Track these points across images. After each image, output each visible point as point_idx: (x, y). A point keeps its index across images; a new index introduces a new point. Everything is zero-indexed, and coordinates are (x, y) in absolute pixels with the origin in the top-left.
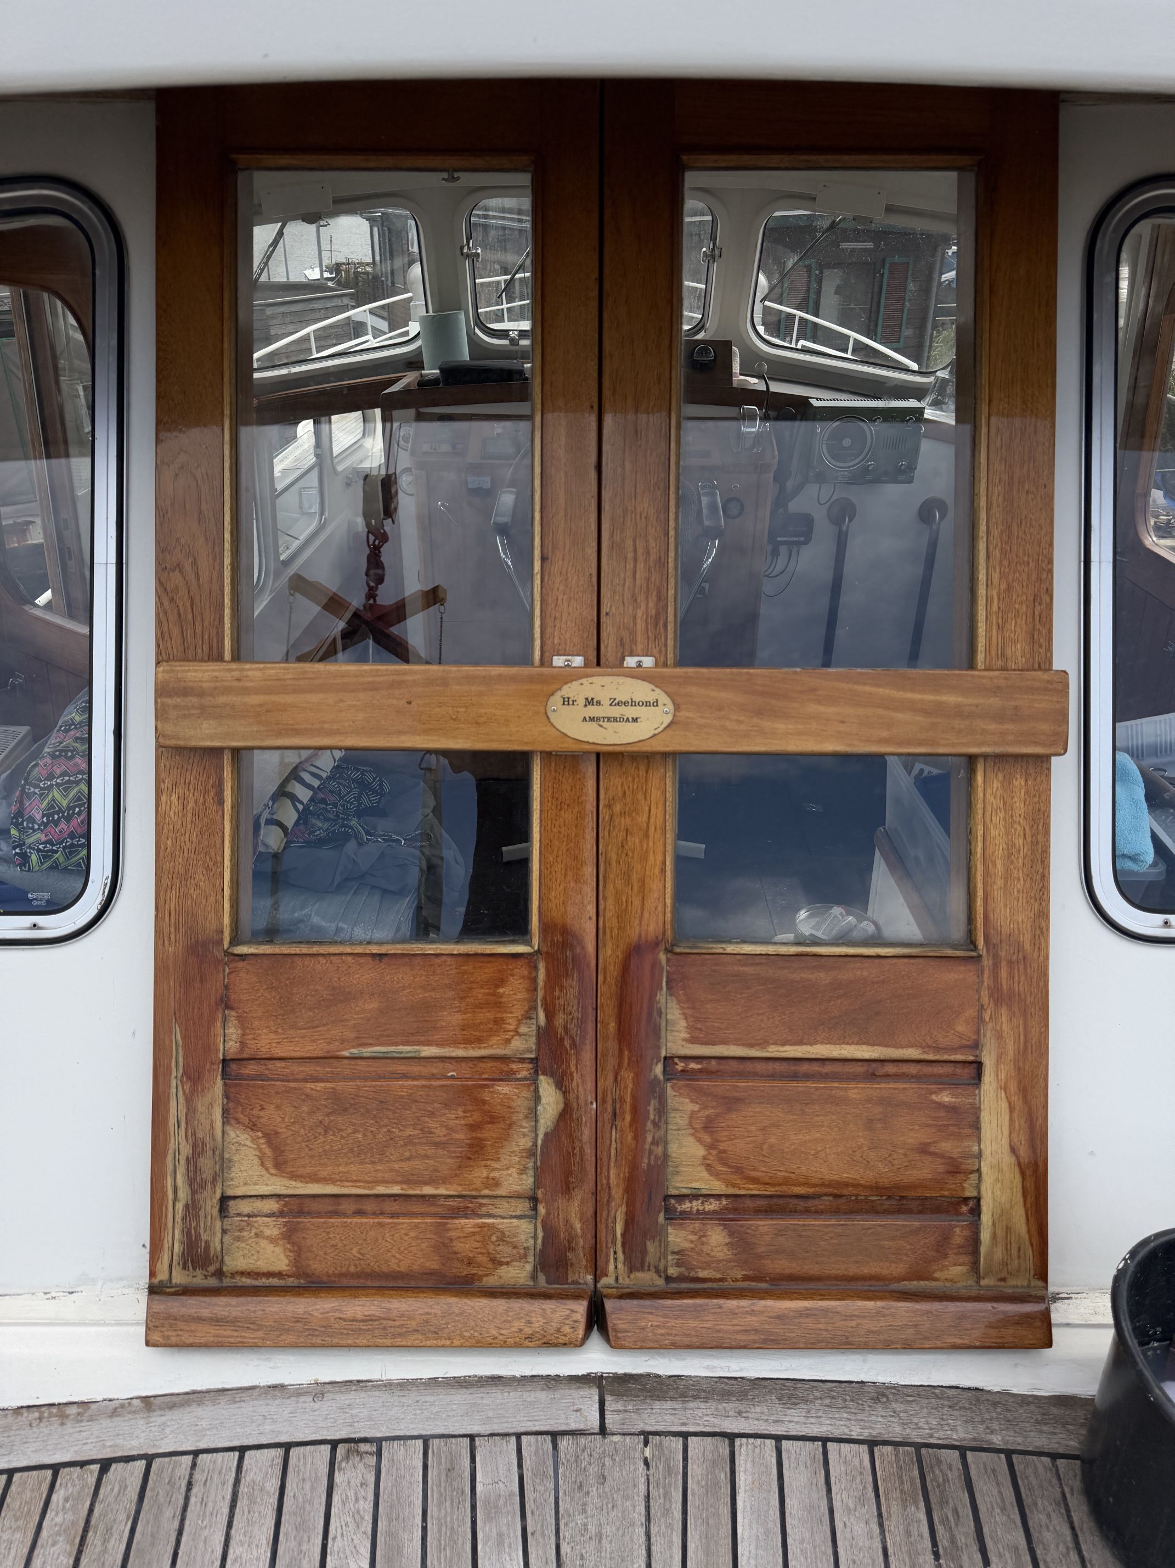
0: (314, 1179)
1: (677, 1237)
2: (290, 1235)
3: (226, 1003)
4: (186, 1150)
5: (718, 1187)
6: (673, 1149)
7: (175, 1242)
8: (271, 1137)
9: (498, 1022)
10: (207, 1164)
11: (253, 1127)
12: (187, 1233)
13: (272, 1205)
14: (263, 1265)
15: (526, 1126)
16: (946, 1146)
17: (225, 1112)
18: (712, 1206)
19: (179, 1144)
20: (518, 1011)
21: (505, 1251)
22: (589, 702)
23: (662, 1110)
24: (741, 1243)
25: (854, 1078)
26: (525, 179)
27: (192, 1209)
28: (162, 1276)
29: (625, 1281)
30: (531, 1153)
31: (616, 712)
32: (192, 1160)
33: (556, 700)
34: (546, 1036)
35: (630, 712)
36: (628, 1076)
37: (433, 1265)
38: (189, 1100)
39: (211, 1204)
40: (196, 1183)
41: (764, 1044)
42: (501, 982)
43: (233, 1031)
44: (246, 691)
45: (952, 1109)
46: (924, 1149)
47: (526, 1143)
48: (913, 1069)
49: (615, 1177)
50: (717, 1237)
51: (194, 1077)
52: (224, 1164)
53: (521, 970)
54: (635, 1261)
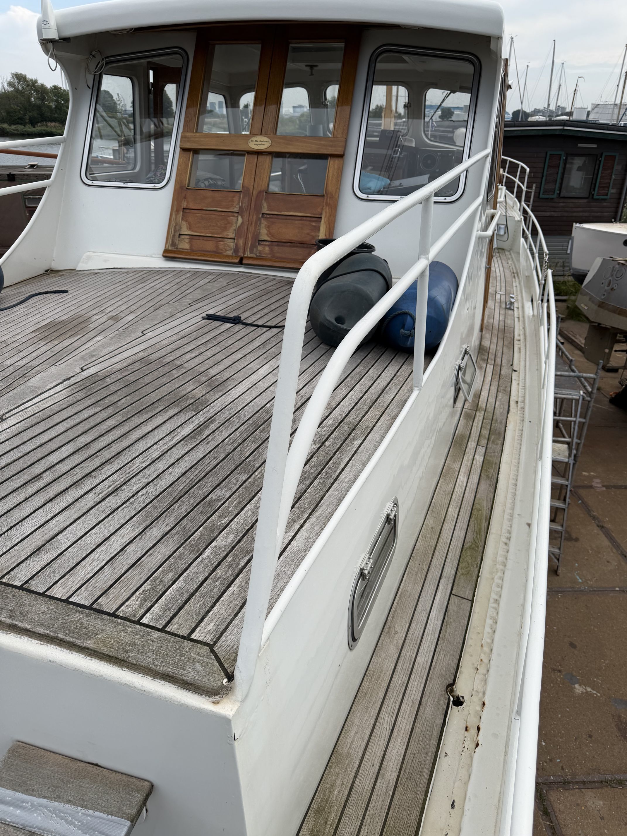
0: (196, 232)
1: (260, 248)
2: (190, 243)
3: (185, 198)
4: (174, 224)
5: (268, 239)
6: (261, 231)
7: (170, 241)
8: (189, 223)
9: (233, 205)
10: (178, 227)
11: (186, 221)
12: (172, 240)
13: (188, 237)
14: (185, 247)
15: (235, 225)
16: (313, 234)
17: (182, 218)
18: (268, 243)
19: (173, 223)
20: (236, 203)
21: (228, 248)
22: (256, 141)
23: (260, 223)
24: (271, 251)
25: (298, 220)
26: (260, 46)
27: (174, 236)
28: (167, 248)
29: (249, 256)
30: (235, 230)
31: (260, 143)
32: (175, 227)
33: (250, 140)
34: (241, 208)
35: (263, 143)
36: (255, 217)
37: (215, 250)
38: (176, 215)
39: (177, 235)
40: (175, 231)
41: (281, 212)
42: (234, 197)
43: (185, 203)
44: (196, 137)
45: (315, 226)
46: (308, 234)
47: (234, 228)
48: (309, 219)
49: (250, 236)
50: (267, 249)
51: (177, 211)
52: (181, 228)
53: (238, 194)
54: (251, 252)
